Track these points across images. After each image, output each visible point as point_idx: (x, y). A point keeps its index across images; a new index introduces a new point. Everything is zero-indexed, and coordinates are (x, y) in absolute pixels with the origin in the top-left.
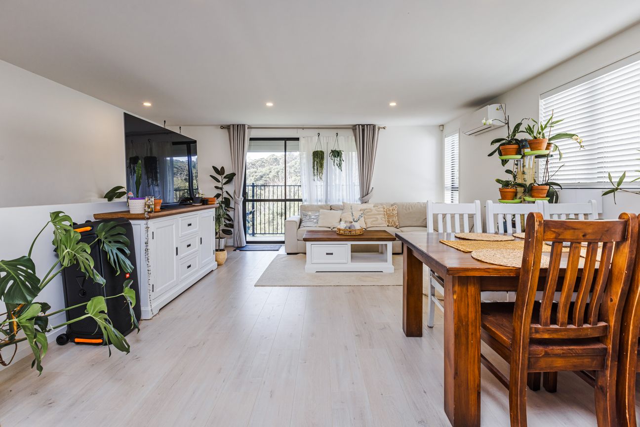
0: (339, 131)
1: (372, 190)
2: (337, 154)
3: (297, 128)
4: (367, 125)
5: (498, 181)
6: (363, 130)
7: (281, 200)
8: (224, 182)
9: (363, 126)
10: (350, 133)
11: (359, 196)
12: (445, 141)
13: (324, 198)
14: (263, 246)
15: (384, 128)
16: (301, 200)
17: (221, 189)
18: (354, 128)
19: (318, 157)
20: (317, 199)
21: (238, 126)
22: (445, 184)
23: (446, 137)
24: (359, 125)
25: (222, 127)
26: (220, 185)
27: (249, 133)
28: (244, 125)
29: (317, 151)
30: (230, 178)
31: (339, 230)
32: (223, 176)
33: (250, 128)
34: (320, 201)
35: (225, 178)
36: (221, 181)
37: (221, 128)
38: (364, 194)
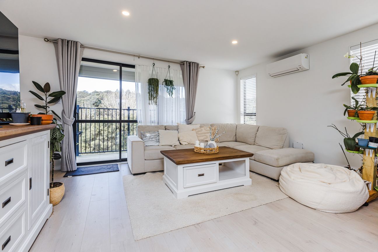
0: (171, 64)
1: (194, 114)
2: (169, 83)
3: (134, 56)
4: (193, 63)
5: (345, 106)
6: (190, 66)
7: (116, 121)
8: (48, 100)
9: (190, 63)
10: (178, 67)
11: (185, 119)
12: (241, 82)
13: (156, 120)
14: (99, 168)
15: (203, 67)
16: (136, 121)
17: (45, 107)
18: (182, 63)
19: (153, 84)
20: (151, 121)
21: (68, 42)
22: (241, 111)
23: (241, 79)
24: (187, 62)
25: (47, 40)
26: (43, 103)
27: (82, 52)
28: (76, 42)
29: (153, 79)
30: (57, 97)
31: (200, 149)
32: (48, 94)
33: (82, 46)
34: (153, 122)
35: (50, 95)
36: (45, 99)
37: (45, 41)
38: (190, 117)
